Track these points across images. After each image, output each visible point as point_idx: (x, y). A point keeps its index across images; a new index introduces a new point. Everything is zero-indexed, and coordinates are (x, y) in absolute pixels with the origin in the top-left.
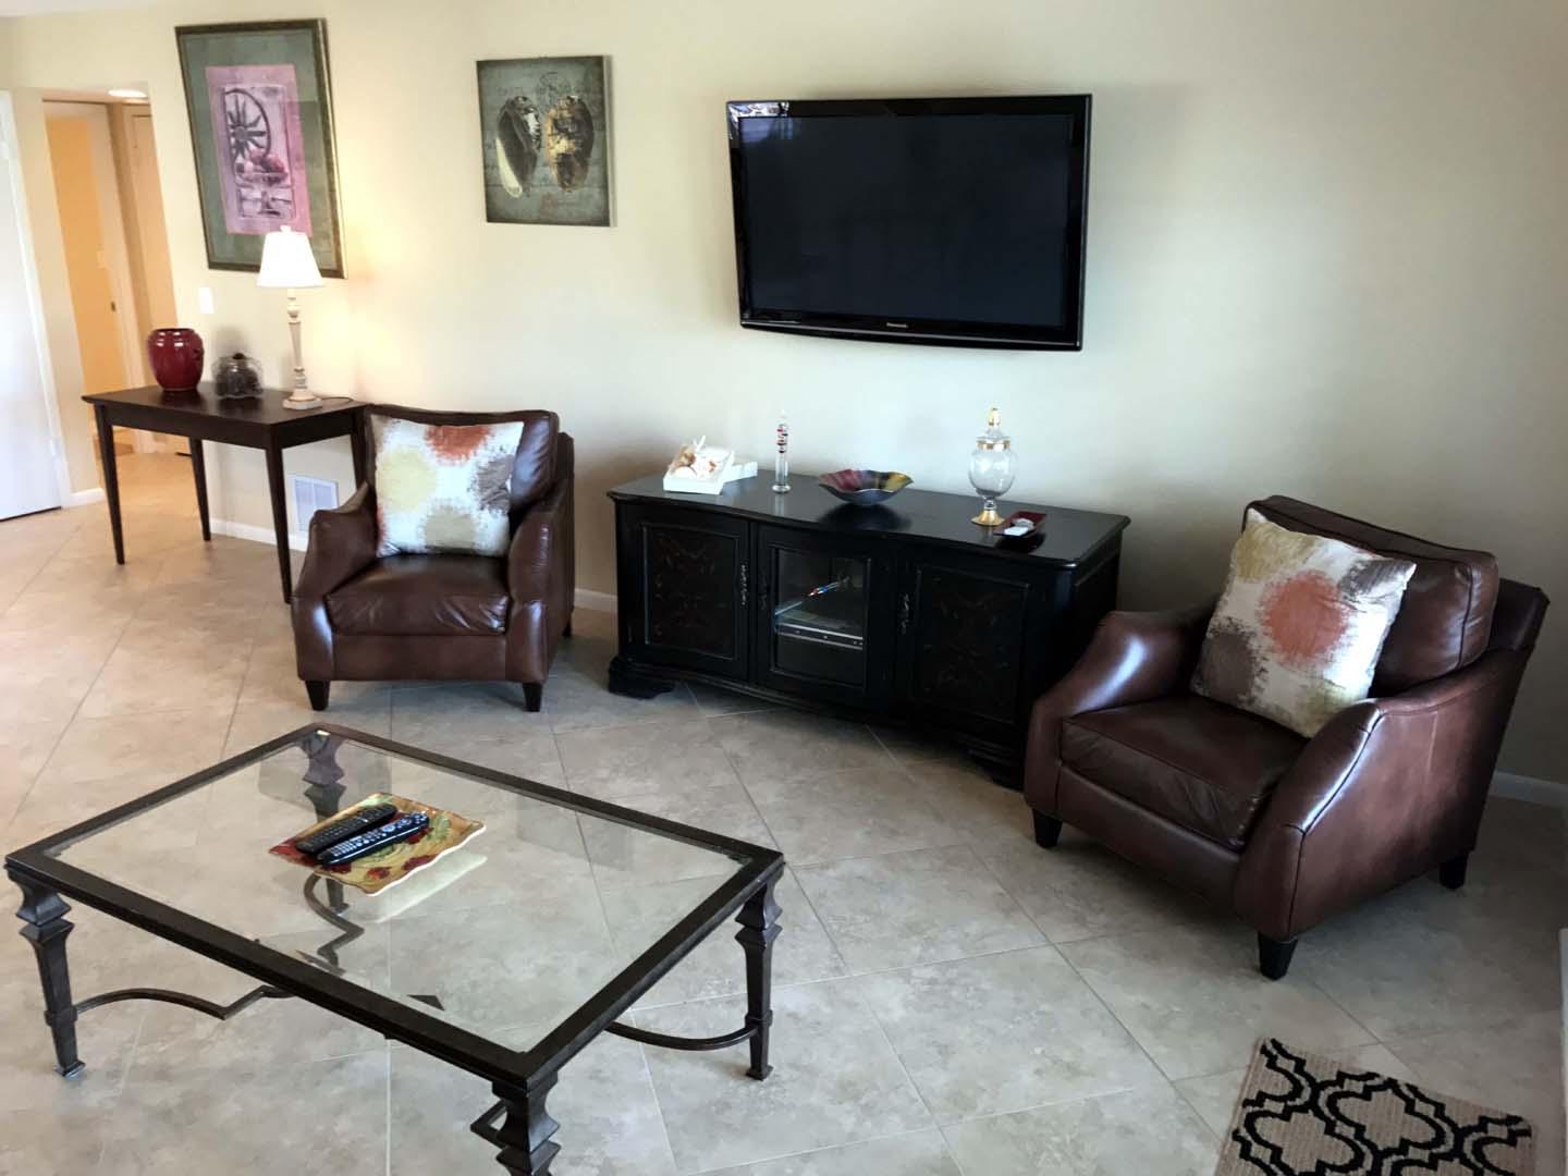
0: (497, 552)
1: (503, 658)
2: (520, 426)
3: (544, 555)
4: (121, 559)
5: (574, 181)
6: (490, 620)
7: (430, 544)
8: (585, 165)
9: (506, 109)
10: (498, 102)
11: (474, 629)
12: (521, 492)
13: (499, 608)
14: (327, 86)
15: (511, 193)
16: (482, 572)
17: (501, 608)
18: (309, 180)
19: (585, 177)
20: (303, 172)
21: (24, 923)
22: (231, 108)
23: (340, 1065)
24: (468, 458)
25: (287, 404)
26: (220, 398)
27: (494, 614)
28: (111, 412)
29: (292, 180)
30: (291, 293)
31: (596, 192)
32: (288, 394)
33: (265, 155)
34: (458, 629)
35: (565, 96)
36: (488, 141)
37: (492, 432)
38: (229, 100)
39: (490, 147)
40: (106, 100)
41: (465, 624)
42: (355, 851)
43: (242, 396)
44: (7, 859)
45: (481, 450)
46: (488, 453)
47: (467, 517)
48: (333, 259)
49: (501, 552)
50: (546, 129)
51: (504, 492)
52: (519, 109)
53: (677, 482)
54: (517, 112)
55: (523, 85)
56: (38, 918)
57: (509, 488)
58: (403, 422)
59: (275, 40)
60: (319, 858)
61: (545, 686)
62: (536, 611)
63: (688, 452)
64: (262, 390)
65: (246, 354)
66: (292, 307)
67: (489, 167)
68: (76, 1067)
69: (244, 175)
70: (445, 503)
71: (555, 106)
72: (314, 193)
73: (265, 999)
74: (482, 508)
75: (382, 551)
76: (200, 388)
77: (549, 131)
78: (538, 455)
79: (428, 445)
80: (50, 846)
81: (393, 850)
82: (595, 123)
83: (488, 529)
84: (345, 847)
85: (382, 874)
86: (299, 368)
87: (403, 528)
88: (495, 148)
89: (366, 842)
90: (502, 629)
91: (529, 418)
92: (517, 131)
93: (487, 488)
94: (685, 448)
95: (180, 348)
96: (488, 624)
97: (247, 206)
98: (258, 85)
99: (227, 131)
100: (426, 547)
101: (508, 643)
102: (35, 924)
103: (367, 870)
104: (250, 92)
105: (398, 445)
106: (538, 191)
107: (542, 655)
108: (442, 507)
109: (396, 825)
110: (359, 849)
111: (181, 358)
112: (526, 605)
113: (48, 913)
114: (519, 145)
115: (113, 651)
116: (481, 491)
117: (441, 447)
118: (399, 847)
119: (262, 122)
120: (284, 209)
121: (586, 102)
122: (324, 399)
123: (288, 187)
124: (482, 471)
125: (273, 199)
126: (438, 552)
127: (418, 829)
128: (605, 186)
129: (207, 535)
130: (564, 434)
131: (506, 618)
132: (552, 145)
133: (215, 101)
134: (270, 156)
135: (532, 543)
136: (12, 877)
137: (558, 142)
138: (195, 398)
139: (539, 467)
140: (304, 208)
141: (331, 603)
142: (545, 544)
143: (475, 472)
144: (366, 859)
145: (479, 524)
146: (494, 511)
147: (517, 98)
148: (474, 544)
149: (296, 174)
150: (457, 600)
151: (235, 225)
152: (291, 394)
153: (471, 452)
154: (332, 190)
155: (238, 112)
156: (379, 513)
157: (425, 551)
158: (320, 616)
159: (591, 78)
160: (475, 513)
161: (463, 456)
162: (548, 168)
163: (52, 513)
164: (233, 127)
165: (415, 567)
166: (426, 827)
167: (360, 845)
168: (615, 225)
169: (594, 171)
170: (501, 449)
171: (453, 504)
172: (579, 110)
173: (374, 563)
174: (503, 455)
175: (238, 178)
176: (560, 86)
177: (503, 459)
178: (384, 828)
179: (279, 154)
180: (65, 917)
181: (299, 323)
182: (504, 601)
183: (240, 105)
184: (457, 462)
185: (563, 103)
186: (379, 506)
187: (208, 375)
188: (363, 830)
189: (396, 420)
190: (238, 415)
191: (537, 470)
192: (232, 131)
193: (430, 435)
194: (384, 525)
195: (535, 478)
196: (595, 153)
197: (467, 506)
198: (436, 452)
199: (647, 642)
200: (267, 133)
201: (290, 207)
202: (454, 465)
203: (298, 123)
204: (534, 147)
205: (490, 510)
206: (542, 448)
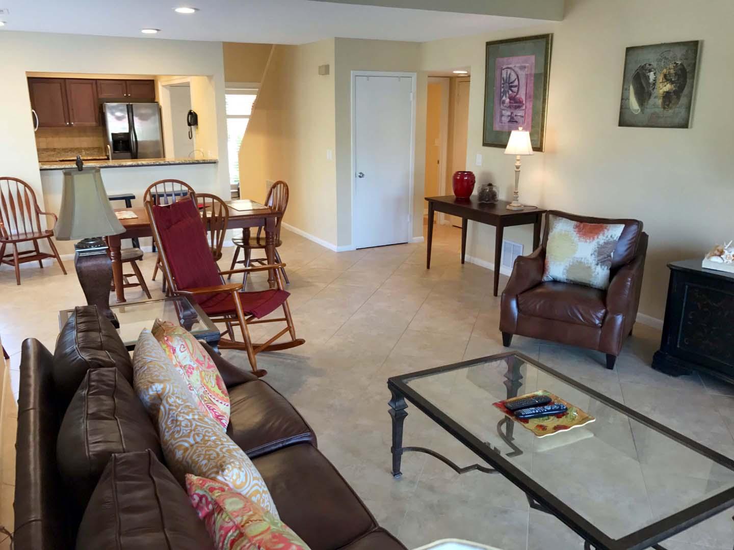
0: (601, 287)
1: (598, 340)
2: (622, 226)
3: (627, 292)
4: (428, 267)
5: (670, 105)
6: (594, 319)
7: (568, 278)
8: (678, 98)
9: (638, 71)
10: (634, 68)
11: (586, 323)
12: (618, 259)
13: (600, 315)
14: (549, 64)
15: (634, 112)
16: (593, 296)
17: (601, 314)
18: (534, 107)
19: (678, 103)
20: (531, 103)
21: (391, 408)
22: (504, 75)
23: (506, 512)
24: (594, 239)
25: (508, 207)
26: (479, 202)
27: (597, 317)
28: (435, 205)
29: (526, 107)
30: (518, 157)
31: (683, 111)
32: (509, 203)
33: (515, 96)
34: (577, 320)
35: (673, 62)
36: (625, 87)
37: (608, 228)
38: (504, 72)
39: (626, 89)
40: (449, 75)
41: (583, 320)
42: (531, 414)
43: (488, 202)
44: (389, 380)
45: (601, 237)
46: (604, 238)
47: (590, 267)
48: (539, 143)
49: (603, 288)
50: (659, 80)
51: (609, 258)
52: (646, 70)
53: (712, 264)
54: (644, 71)
55: (651, 58)
56: (396, 407)
57: (612, 256)
58: (564, 219)
59: (529, 44)
60: (515, 413)
61: (617, 357)
62: (619, 319)
63: (720, 248)
64: (498, 200)
65: (493, 184)
66: (518, 164)
67: (624, 99)
68: (398, 474)
69: (505, 105)
70: (579, 260)
71: (666, 68)
72: (535, 113)
73: (477, 470)
74: (597, 264)
75: (545, 279)
76: (471, 198)
77: (661, 81)
78: (630, 242)
79: (575, 231)
80: (404, 379)
81: (549, 419)
82: (689, 76)
83: (599, 275)
84: (527, 412)
85: (543, 428)
86: (516, 191)
87: (557, 269)
88: (629, 90)
89: (537, 411)
90: (600, 325)
91: (628, 223)
92: (643, 81)
93: (602, 255)
94: (718, 246)
95: (466, 180)
96: (593, 321)
97: (503, 118)
98: (518, 65)
99: (501, 86)
100: (567, 280)
101: (602, 332)
102: (394, 409)
103: (536, 425)
104: (513, 68)
105: (561, 230)
106: (649, 111)
107: (619, 342)
108: (577, 261)
109: (551, 407)
110: (533, 414)
111: (465, 184)
112: (615, 316)
113: (399, 406)
114: (642, 87)
115: (423, 304)
116: (598, 256)
117: (581, 233)
118: (552, 418)
119: (517, 81)
120: (520, 120)
121: (685, 66)
122: (525, 206)
123: (523, 110)
124: (600, 246)
125: (516, 116)
126: (572, 283)
127: (561, 412)
128: (688, 108)
129: (463, 262)
130: (644, 233)
131: (603, 320)
132: (661, 87)
133: (498, 73)
134: (518, 96)
135: (622, 285)
136: (389, 387)
137: (665, 86)
138: (468, 201)
139: (629, 248)
140: (529, 119)
141: (520, 299)
142: (629, 286)
143: (596, 246)
144: (536, 419)
145: (594, 272)
146: (603, 267)
147: (645, 65)
148: (590, 282)
149: (528, 104)
150: (580, 307)
151: (497, 127)
152: (511, 203)
153: (596, 237)
154: (543, 111)
155: (507, 77)
156: (546, 260)
157: (565, 281)
158: (514, 304)
159: (689, 52)
160: (593, 267)
161: (591, 238)
162: (657, 100)
163: (404, 244)
164: (503, 84)
165: (559, 288)
166: (565, 412)
167: (534, 412)
168: (691, 127)
169: (683, 100)
170: (611, 237)
171: (583, 260)
172: (680, 69)
173: (540, 284)
174: (612, 240)
175: (502, 106)
176: (671, 57)
177: (611, 241)
178: (546, 407)
179: (522, 95)
180: (405, 410)
181: (519, 171)
182: (603, 311)
183: (508, 73)
184: (588, 241)
185: (671, 66)
186: (546, 257)
187: (475, 192)
188: (536, 406)
189: (561, 218)
190: (486, 210)
191: (627, 249)
192: (502, 86)
193: (577, 227)
194: (548, 266)
195: (626, 253)
196: (686, 91)
197: (590, 262)
198: (578, 235)
199: (678, 346)
200: (518, 86)
201: (523, 119)
202: (586, 242)
203: (533, 81)
204: (651, 89)
205: (601, 266)
206: (632, 239)
